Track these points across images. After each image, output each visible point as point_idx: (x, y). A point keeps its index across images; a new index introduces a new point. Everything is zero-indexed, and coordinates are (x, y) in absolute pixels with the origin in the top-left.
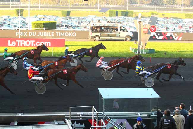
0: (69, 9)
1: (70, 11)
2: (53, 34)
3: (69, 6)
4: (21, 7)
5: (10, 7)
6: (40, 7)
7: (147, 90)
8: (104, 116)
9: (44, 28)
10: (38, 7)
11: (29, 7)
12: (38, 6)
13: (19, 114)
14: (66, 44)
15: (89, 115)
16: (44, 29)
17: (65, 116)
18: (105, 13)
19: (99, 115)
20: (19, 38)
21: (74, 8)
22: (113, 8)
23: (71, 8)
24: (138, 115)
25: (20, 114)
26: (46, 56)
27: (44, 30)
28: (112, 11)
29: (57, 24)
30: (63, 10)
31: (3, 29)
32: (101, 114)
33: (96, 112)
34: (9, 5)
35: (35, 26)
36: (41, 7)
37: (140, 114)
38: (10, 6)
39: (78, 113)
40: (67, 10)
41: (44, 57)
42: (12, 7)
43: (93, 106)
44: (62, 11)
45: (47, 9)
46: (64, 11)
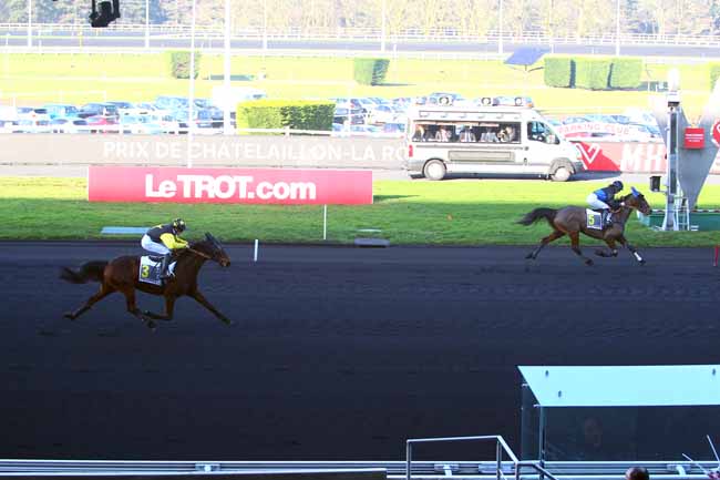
0: (383, 51)
3: (383, 40)
5: (147, 43)
9: (288, 127)
12: (259, 39)
16: (288, 130)
18: (529, 68)
20: (190, 166)
21: (401, 47)
23: (389, 47)
26: (300, 237)
27: (288, 134)
28: (557, 60)
30: (362, 54)
38: (147, 38)
41: (291, 241)
44: (355, 60)
46: (364, 60)
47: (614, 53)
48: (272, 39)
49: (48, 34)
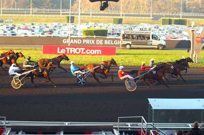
0: (121, 16)
1: (122, 19)
2: (102, 42)
3: (121, 13)
4: (71, 14)
6: (91, 14)
7: (199, 101)
8: (154, 127)
9: (95, 36)
10: (89, 15)
11: (79, 14)
12: (89, 13)
13: (65, 124)
14: (117, 52)
15: (138, 126)
17: (113, 126)
19: (148, 125)
20: (69, 45)
21: (126, 15)
22: (166, 16)
23: (123, 15)
24: (189, 127)
25: (67, 124)
28: (165, 19)
29: (108, 32)
30: (115, 17)
31: (52, 37)
32: (151, 125)
33: (145, 123)
34: (60, 12)
35: (86, 33)
36: (93, 15)
37: (191, 125)
39: (127, 123)
40: (119, 17)
42: (62, 14)
43: (142, 117)
44: (114, 19)
45: (99, 16)
46: (116, 19)
47: (180, 17)
48: (93, 13)
49: (36, 11)
